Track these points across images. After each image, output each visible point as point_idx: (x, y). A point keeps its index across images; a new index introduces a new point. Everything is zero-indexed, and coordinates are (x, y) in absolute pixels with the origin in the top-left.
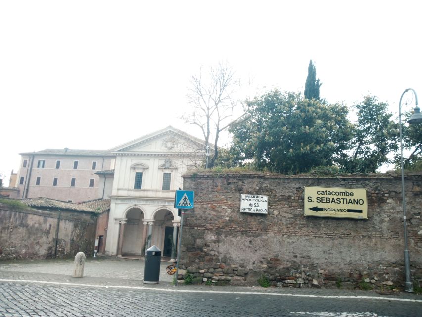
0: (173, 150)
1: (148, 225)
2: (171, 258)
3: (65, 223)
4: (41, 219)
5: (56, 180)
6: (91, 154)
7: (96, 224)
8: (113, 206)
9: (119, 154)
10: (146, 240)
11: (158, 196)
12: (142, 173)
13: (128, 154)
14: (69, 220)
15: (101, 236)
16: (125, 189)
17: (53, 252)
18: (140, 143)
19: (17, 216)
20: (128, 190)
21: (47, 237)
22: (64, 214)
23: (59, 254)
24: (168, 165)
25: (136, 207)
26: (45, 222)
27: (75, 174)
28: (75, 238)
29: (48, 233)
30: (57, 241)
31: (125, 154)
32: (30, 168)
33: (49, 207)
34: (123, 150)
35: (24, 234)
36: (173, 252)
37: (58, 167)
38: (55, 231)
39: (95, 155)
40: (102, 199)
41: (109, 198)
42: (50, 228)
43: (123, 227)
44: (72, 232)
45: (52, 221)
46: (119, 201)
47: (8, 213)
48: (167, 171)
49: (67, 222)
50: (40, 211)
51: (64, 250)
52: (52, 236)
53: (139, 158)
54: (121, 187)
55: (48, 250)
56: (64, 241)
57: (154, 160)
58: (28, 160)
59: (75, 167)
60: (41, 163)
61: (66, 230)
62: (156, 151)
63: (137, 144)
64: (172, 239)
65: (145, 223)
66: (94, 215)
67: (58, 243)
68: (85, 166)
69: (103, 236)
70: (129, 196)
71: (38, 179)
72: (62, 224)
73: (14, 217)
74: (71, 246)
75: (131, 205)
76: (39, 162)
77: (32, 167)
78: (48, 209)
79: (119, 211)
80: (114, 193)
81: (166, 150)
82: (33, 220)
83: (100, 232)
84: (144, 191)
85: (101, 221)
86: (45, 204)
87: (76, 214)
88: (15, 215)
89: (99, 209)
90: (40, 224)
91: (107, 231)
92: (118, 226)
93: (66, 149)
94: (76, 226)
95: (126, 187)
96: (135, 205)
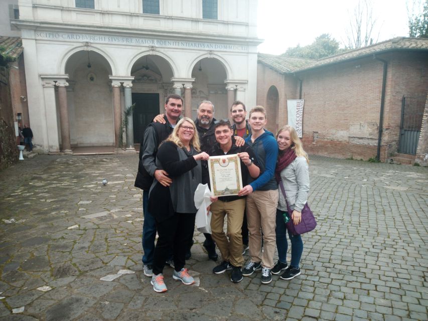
1: (122, 88)
8: (29, 47)
11: (134, 27)
15: (18, 114)
16: (55, 8)
20: (62, 9)
25: (90, 49)
43: (63, 94)
46: (43, 36)
65: (116, 84)
69: (21, 114)
70: (69, 24)
75: (76, 44)
79: (48, 60)
83: (17, 107)
84: (103, 13)
91: (27, 103)
92: (52, 92)
96: (86, 45)
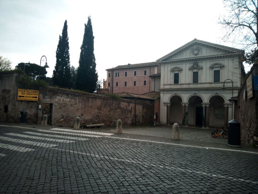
0: (199, 56)
1: (185, 106)
2: (202, 126)
3: (138, 106)
4: (127, 104)
5: (126, 83)
6: (143, 66)
7: (153, 106)
8: (162, 95)
9: (163, 63)
10: (184, 116)
11: (190, 87)
12: (178, 73)
13: (168, 62)
14: (140, 104)
15: (156, 113)
16: (169, 85)
17: (135, 122)
18: (175, 54)
19: (116, 103)
20: (170, 85)
21: (131, 114)
22: (138, 101)
23: (137, 123)
24: (195, 66)
26: (129, 105)
27: (135, 79)
28: (144, 114)
29: (131, 111)
30: (135, 116)
31: (166, 62)
32: (112, 77)
33: (129, 97)
34: (165, 60)
35: (120, 113)
36: (203, 123)
37: (126, 75)
38: (134, 110)
39: (145, 66)
40: (154, 91)
41: (159, 91)
42: (132, 109)
43: (169, 108)
44: (142, 111)
45: (132, 105)
46: (165, 92)
47: (111, 101)
48: (195, 71)
49: (139, 105)
50: (126, 100)
51: (139, 121)
52: (133, 113)
53: (175, 64)
54: (166, 83)
55: (132, 121)
56: (139, 116)
57: (186, 64)
58: (110, 73)
59: (135, 75)
60: (117, 74)
61: (139, 110)
62: (186, 58)
63: (173, 55)
64: (203, 114)
65: (183, 105)
66: (152, 101)
67: (136, 117)
68: (140, 73)
69: (157, 113)
70: (171, 89)
71: (117, 83)
72: (137, 107)
73: (115, 103)
74: (143, 119)
75: (173, 94)
76: (116, 73)
77: (113, 77)
78: (129, 99)
79: (166, 98)
80: (162, 87)
81: (194, 56)
82: (123, 105)
83: (156, 111)
84: (181, 84)
85: (156, 104)
86: (127, 96)
87: (143, 101)
88: (115, 102)
89: (154, 97)
90: (126, 107)
91: (160, 110)
92: (166, 107)
93: (129, 64)
94: (144, 108)
95: (169, 83)
96: (176, 94)
